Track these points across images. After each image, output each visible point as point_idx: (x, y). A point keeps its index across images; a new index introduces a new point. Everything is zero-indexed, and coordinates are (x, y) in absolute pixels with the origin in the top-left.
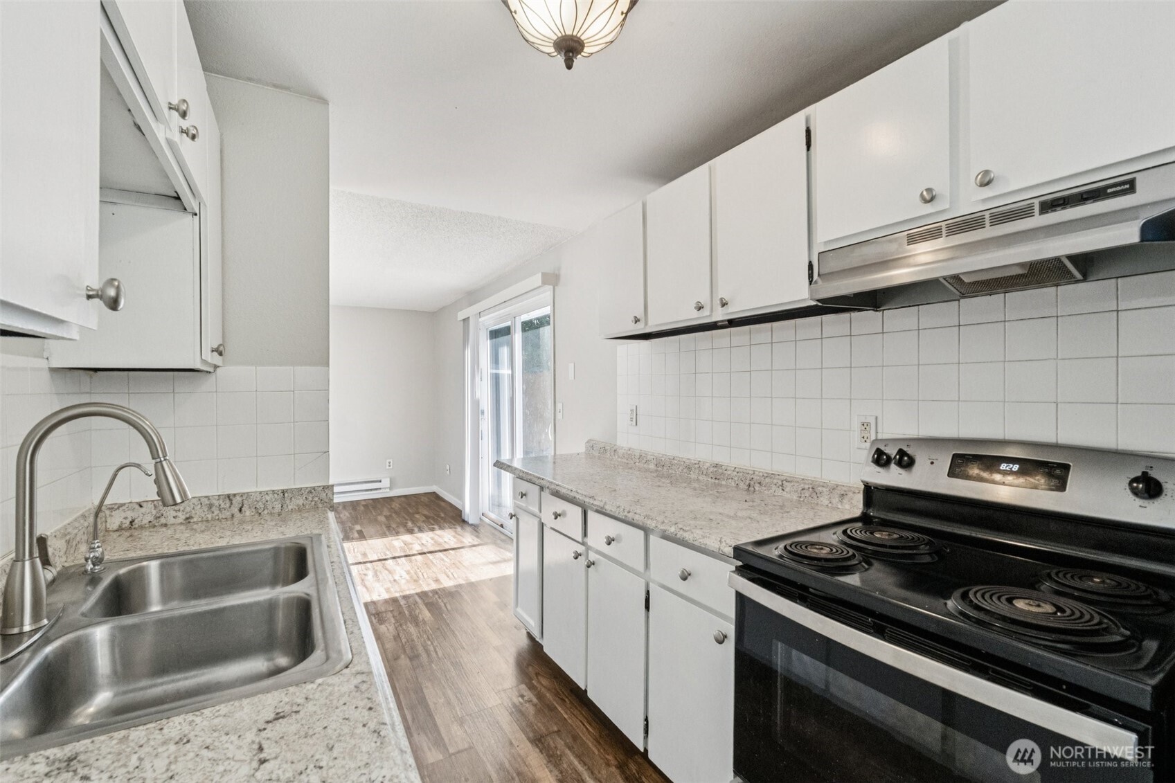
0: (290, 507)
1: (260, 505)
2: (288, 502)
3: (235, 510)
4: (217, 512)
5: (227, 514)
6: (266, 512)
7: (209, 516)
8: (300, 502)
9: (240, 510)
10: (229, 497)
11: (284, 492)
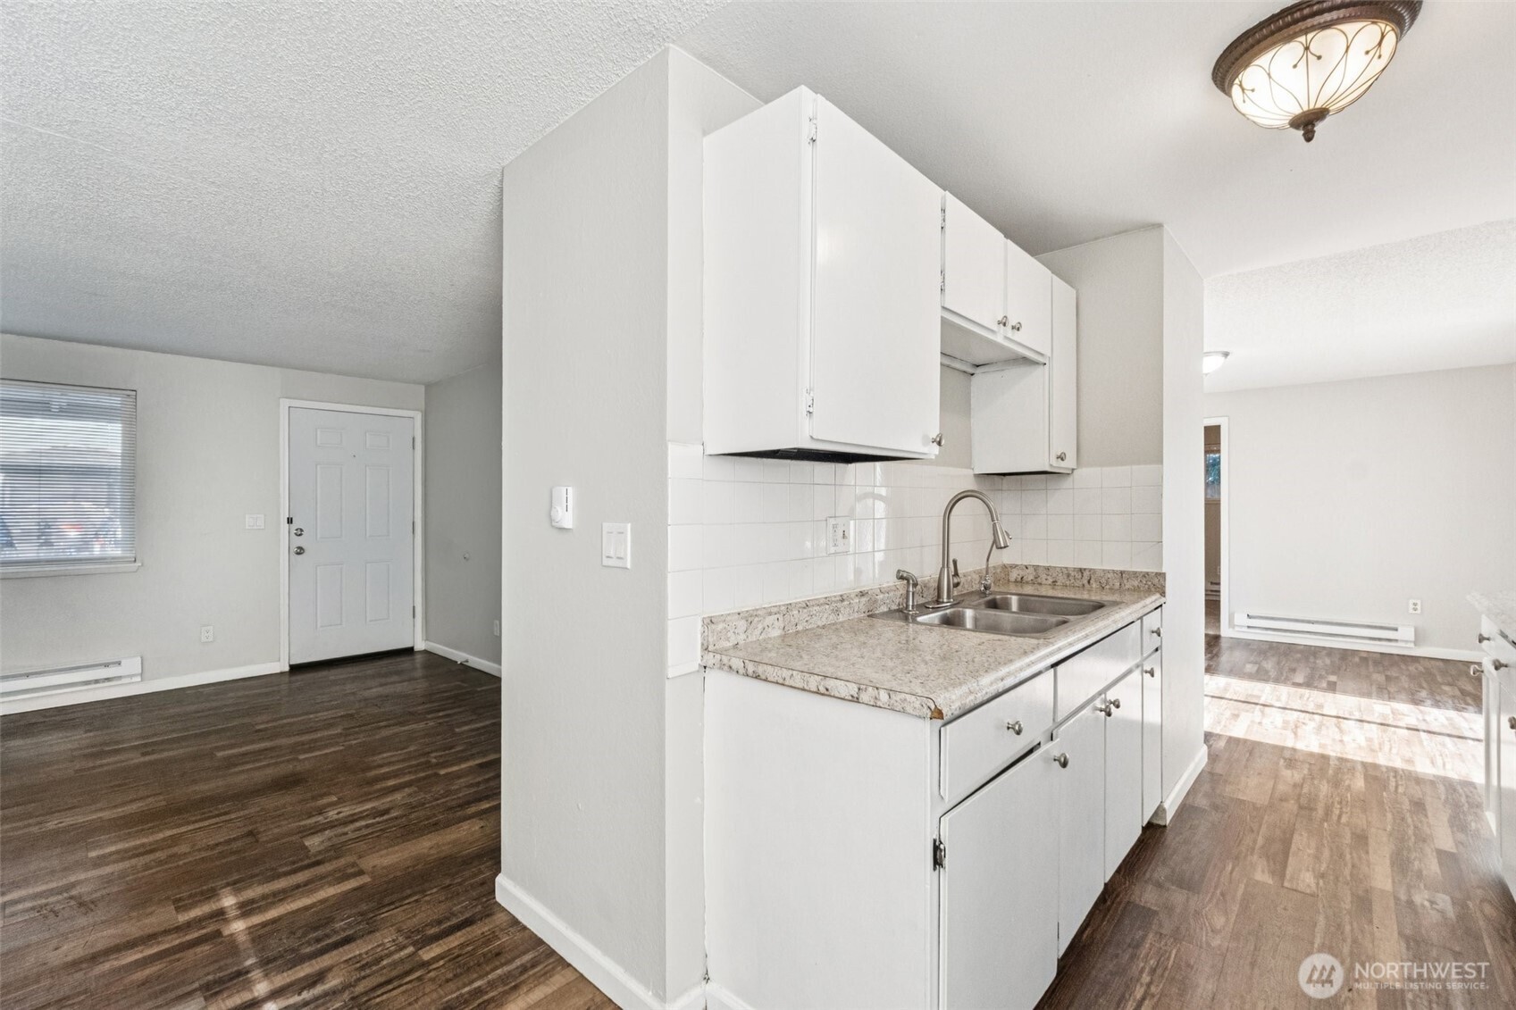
0: (1127, 587)
1: (1103, 581)
2: (1125, 581)
3: (1085, 582)
4: (1073, 581)
5: (1078, 583)
6: (1108, 587)
7: (1068, 583)
8: (1136, 583)
9: (1089, 582)
10: (1081, 571)
11: (1122, 573)
